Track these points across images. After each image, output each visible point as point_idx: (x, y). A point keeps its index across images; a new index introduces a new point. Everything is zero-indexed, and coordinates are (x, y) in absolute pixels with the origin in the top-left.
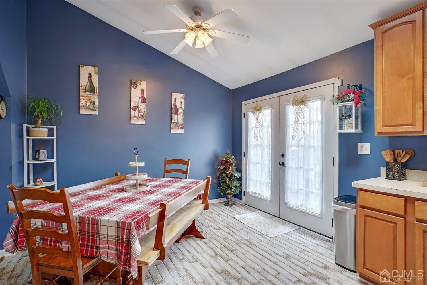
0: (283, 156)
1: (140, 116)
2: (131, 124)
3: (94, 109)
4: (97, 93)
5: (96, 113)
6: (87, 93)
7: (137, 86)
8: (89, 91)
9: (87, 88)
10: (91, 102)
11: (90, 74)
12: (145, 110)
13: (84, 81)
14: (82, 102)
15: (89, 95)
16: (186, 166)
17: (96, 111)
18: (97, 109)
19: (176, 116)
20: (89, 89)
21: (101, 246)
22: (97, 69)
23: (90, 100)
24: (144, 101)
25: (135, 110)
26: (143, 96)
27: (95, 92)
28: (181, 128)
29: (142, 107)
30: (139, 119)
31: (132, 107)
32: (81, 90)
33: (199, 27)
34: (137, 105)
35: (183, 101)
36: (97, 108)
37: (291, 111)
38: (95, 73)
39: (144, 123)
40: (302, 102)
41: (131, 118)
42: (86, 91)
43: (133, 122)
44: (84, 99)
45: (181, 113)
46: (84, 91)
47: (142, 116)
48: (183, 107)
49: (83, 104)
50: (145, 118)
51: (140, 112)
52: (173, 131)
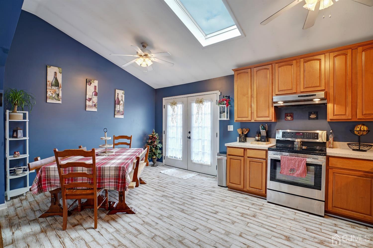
0: (190, 132)
1: (93, 105)
2: (87, 111)
3: (58, 99)
4: (61, 87)
5: (60, 102)
6: (53, 87)
7: (91, 83)
8: (54, 86)
9: (53, 83)
10: (56, 94)
11: (56, 73)
12: (97, 101)
13: (50, 78)
14: (49, 94)
15: (54, 89)
16: (130, 140)
17: (60, 100)
18: (61, 100)
19: (119, 106)
20: (55, 84)
21: (105, 181)
22: (60, 69)
23: (55, 92)
24: (96, 94)
25: (89, 101)
26: (95, 91)
27: (59, 87)
28: (122, 114)
29: (95, 99)
30: (93, 107)
31: (87, 98)
32: (48, 84)
33: (146, 55)
34: (91, 97)
35: (124, 96)
36: (61, 98)
37: (194, 106)
38: (59, 73)
39: (96, 110)
40: (201, 102)
41: (87, 106)
42: (52, 86)
43: (88, 109)
44: (50, 92)
45: (122, 104)
46: (51, 85)
47: (95, 105)
48: (124, 100)
49: (49, 95)
50: (97, 106)
51: (93, 102)
52: (116, 116)
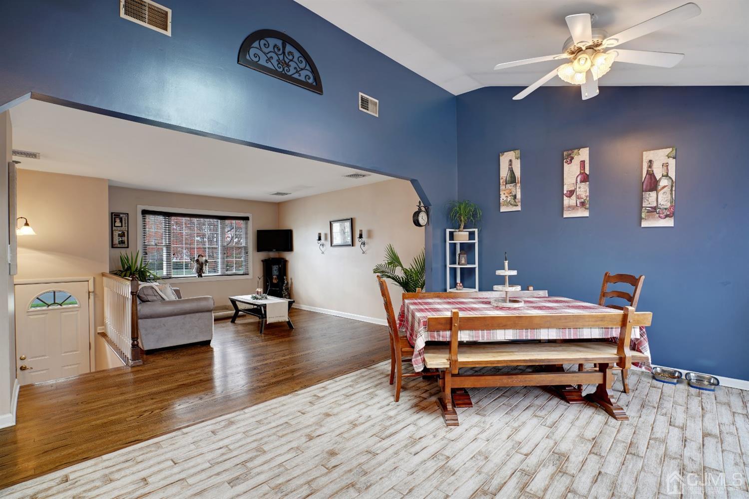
1: (578, 205)
2: (565, 218)
3: (515, 204)
4: (518, 183)
5: (519, 208)
6: (508, 185)
7: (572, 158)
8: (510, 182)
9: (508, 179)
10: (512, 196)
11: (511, 161)
12: (588, 194)
13: (504, 173)
14: (503, 197)
15: (510, 188)
17: (518, 205)
18: (519, 204)
19: (653, 194)
20: (510, 179)
22: (518, 152)
23: (511, 193)
24: (585, 178)
25: (570, 197)
26: (582, 171)
27: (516, 182)
28: (667, 216)
29: (582, 189)
30: (577, 209)
31: (565, 192)
32: (501, 183)
34: (573, 189)
35: (672, 163)
36: (519, 202)
38: (516, 158)
39: (586, 214)
41: (565, 209)
42: (506, 184)
43: (567, 215)
44: (504, 194)
45: (664, 187)
46: (505, 183)
47: (583, 204)
48: (672, 174)
49: (503, 199)
50: (588, 206)
51: (578, 197)
52: (644, 224)
